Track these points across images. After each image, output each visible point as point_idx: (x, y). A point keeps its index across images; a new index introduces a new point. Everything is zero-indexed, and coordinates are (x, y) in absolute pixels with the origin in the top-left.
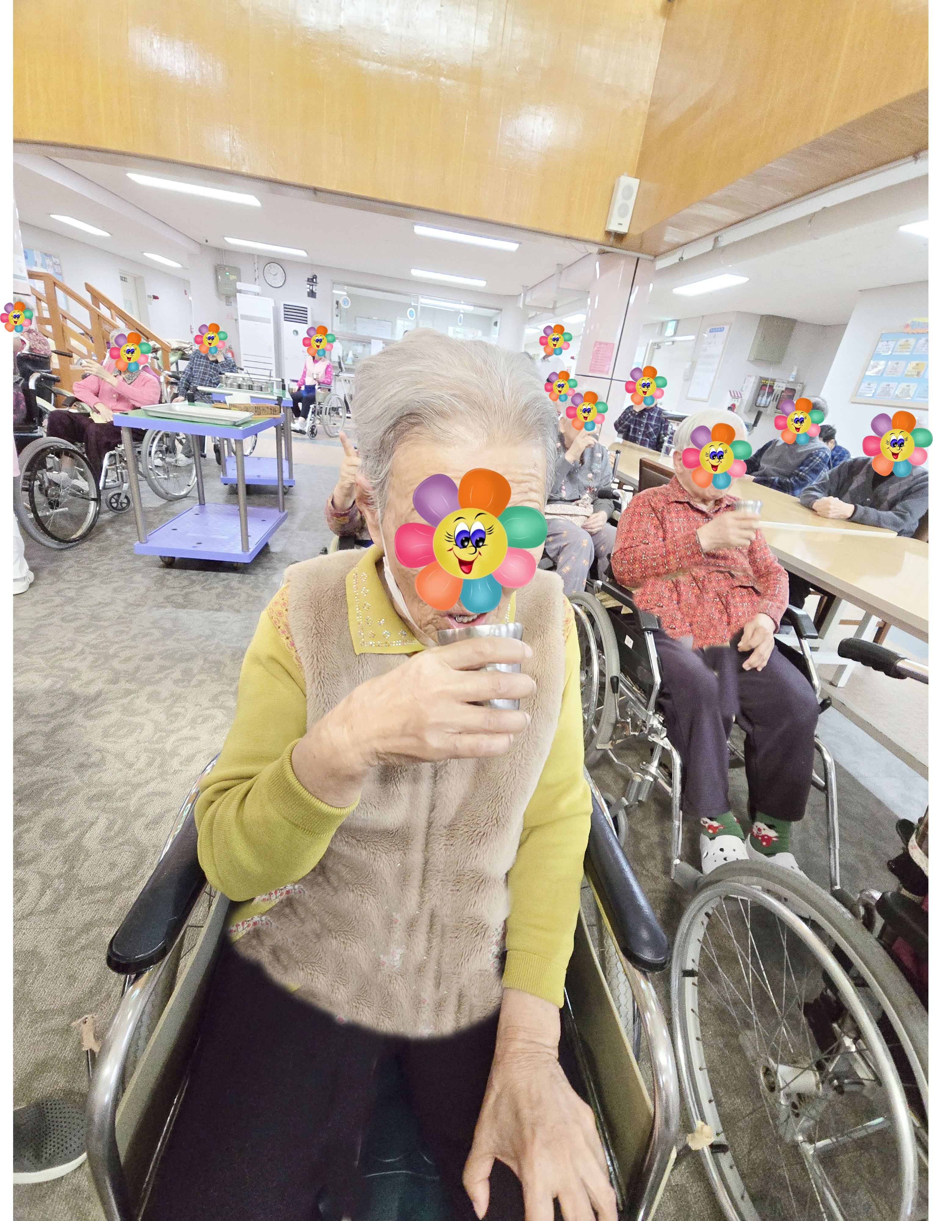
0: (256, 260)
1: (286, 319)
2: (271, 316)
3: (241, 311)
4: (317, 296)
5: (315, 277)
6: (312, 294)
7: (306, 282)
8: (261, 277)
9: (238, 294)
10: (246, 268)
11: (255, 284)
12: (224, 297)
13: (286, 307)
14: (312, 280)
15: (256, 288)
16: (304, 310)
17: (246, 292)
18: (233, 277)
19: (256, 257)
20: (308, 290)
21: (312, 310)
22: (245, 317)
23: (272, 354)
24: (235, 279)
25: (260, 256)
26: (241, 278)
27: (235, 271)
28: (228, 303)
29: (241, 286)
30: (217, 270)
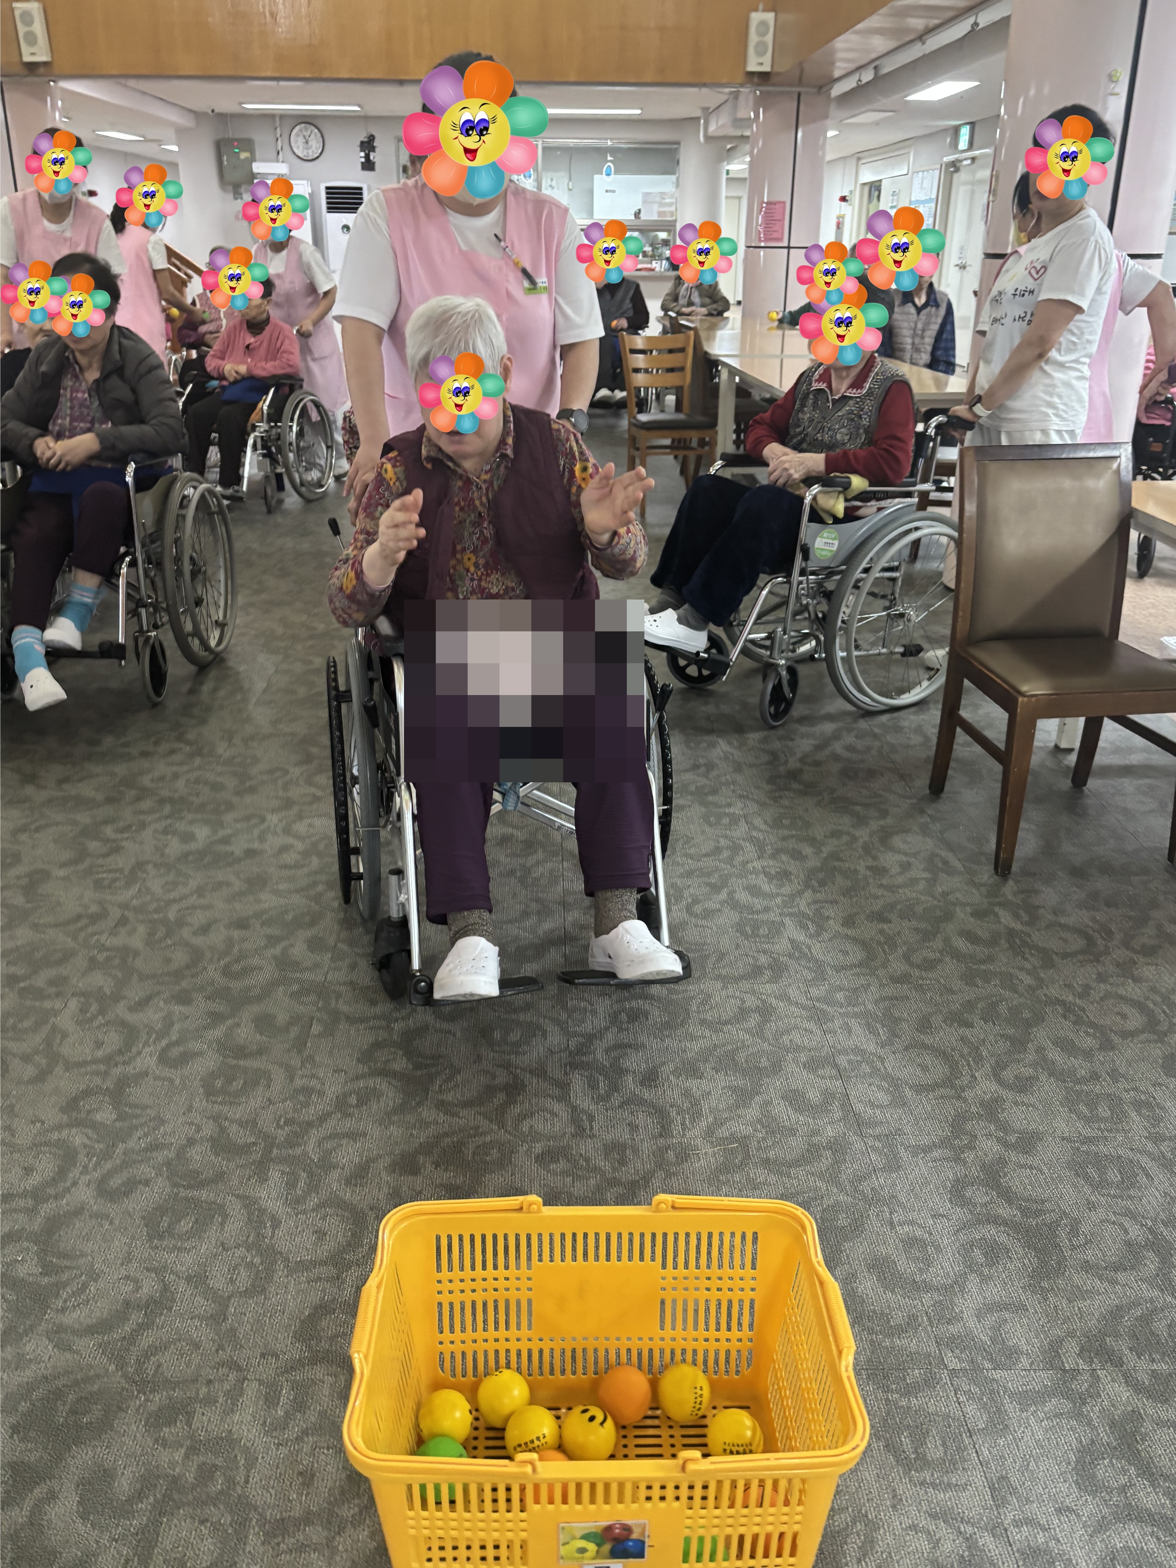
0: (278, 123)
1: (330, 210)
4: (377, 166)
5: (372, 138)
6: (368, 165)
7: (358, 149)
8: (287, 148)
10: (261, 138)
11: (278, 161)
12: (231, 188)
13: (329, 191)
14: (368, 145)
15: (282, 168)
16: (357, 191)
18: (244, 155)
19: (277, 119)
20: (363, 160)
21: (369, 188)
24: (247, 159)
25: (283, 117)
26: (258, 155)
27: (248, 144)
28: (238, 195)
29: (258, 167)
30: (220, 147)
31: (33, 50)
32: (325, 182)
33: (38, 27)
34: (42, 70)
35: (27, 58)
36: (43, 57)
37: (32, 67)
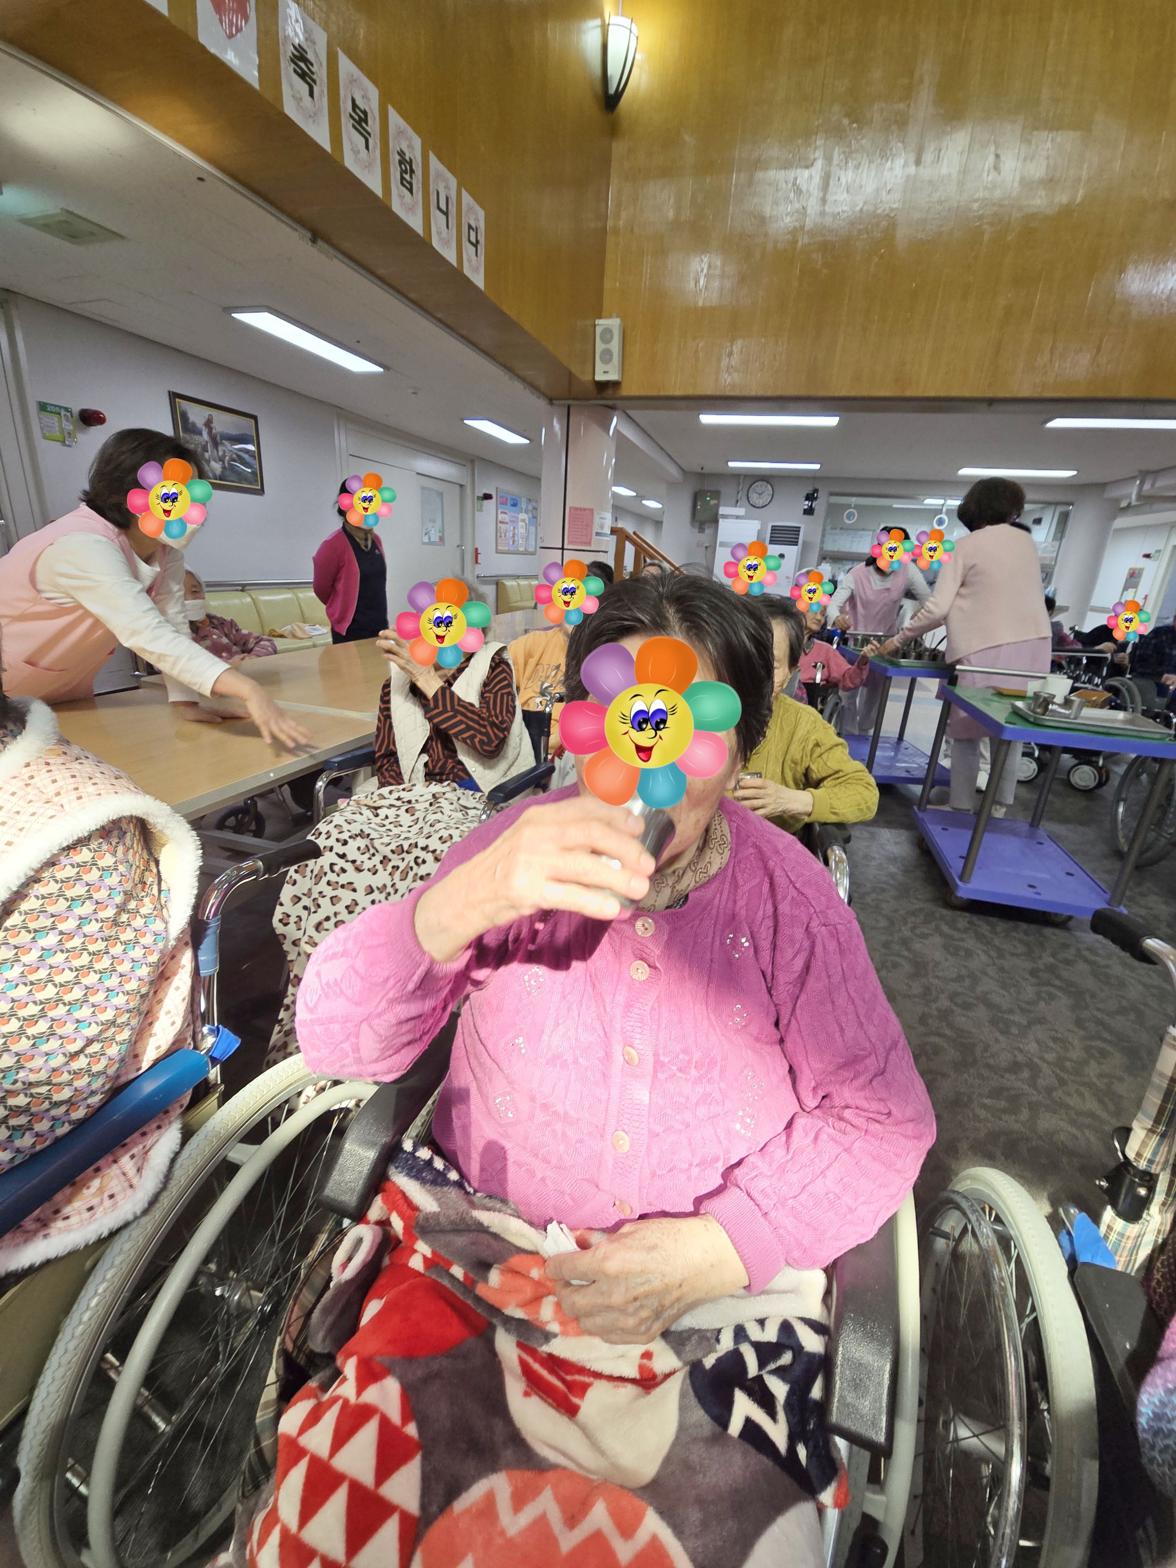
0: (741, 481)
1: (772, 542)
3: (720, 539)
4: (815, 512)
5: (816, 491)
6: (809, 511)
7: (804, 499)
8: (745, 498)
9: (721, 521)
10: (727, 490)
11: (736, 506)
12: (697, 525)
13: (774, 529)
14: (812, 495)
15: (741, 511)
16: (797, 530)
17: (725, 517)
18: (713, 502)
19: (742, 477)
20: (806, 507)
21: (806, 528)
22: (723, 544)
24: (715, 504)
26: (722, 501)
27: (716, 495)
28: (701, 530)
29: (723, 510)
30: (696, 497)
31: (606, 368)
32: (772, 522)
33: (615, 346)
34: (610, 392)
35: (600, 377)
36: (613, 376)
37: (603, 386)
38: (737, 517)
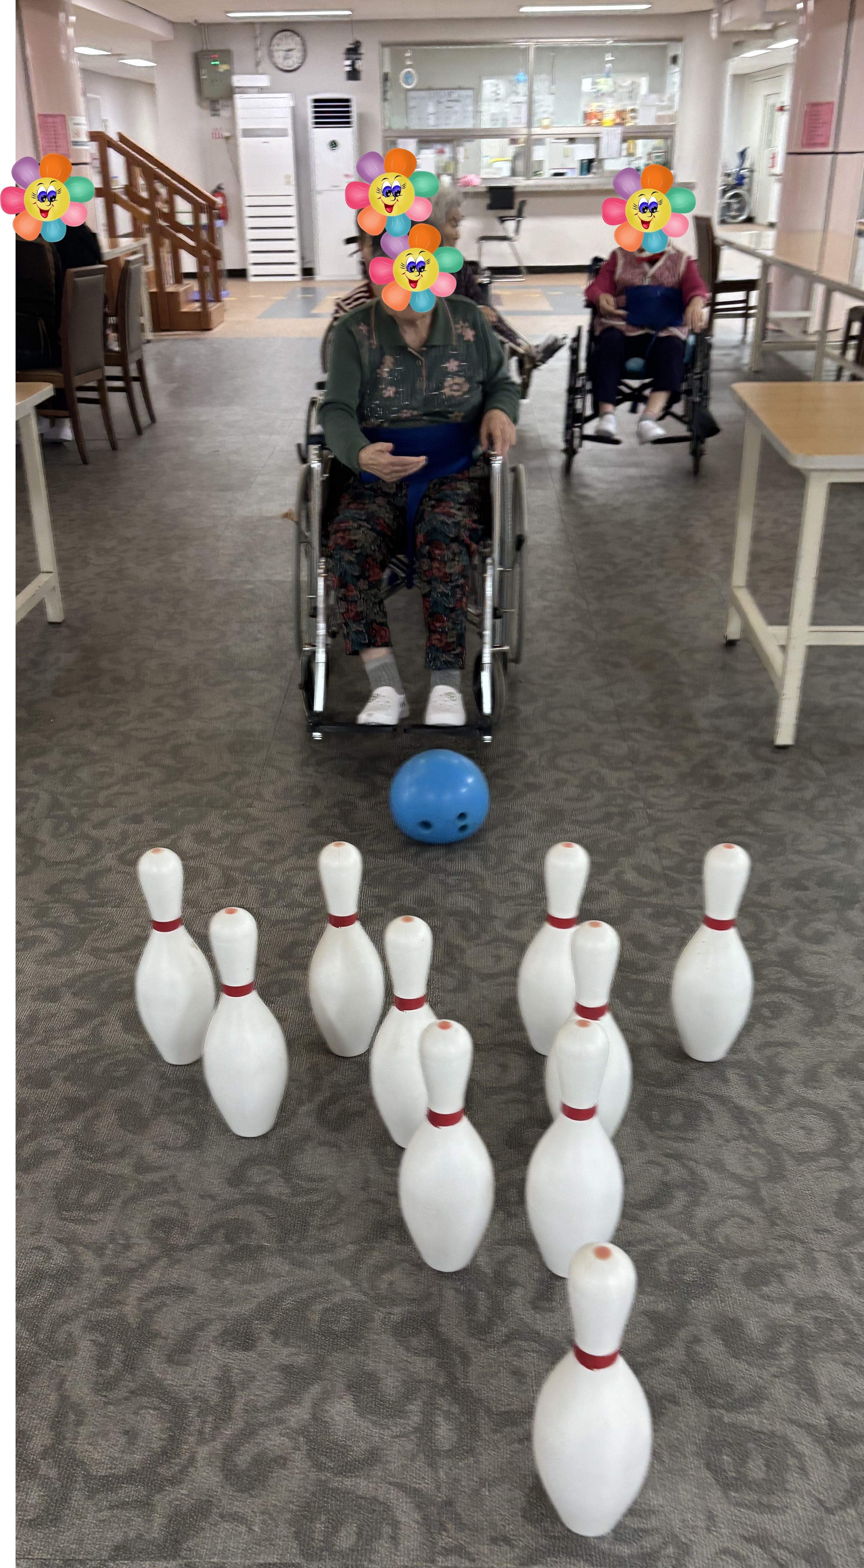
0: (258, 32)
1: (317, 125)
2: (286, 123)
3: (242, 125)
4: (363, 75)
5: (358, 44)
6: (354, 75)
7: (344, 56)
8: (267, 59)
9: (237, 96)
10: (240, 47)
11: (257, 73)
12: (206, 104)
13: (316, 104)
14: (354, 54)
15: (263, 81)
16: (345, 104)
17: (244, 90)
18: (224, 68)
19: (258, 26)
20: (349, 69)
21: (358, 100)
22: (248, 133)
23: (291, 190)
24: (227, 71)
25: (265, 24)
26: (237, 66)
27: (226, 56)
28: (215, 112)
29: (238, 80)
30: (199, 60)
32: (311, 94)
38: (261, 90)
